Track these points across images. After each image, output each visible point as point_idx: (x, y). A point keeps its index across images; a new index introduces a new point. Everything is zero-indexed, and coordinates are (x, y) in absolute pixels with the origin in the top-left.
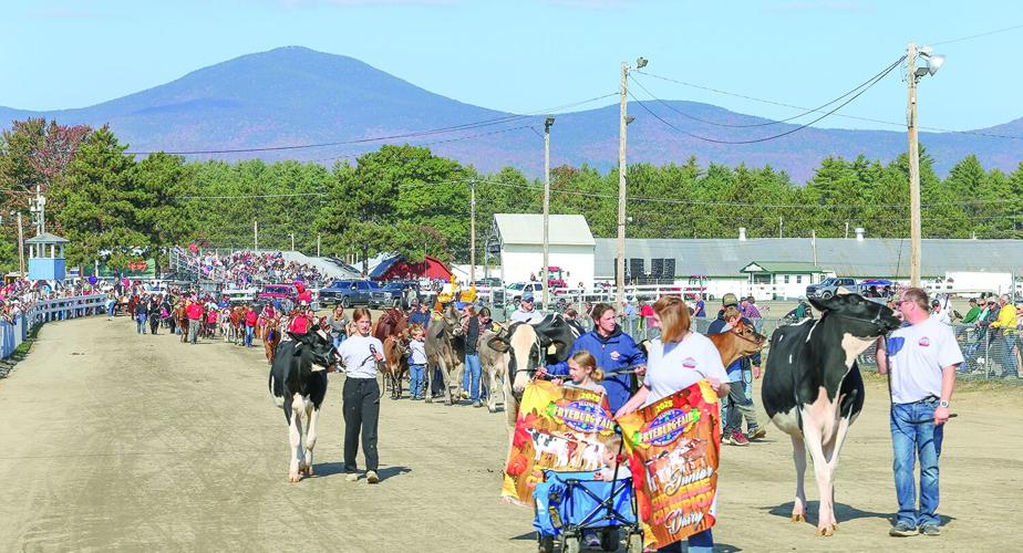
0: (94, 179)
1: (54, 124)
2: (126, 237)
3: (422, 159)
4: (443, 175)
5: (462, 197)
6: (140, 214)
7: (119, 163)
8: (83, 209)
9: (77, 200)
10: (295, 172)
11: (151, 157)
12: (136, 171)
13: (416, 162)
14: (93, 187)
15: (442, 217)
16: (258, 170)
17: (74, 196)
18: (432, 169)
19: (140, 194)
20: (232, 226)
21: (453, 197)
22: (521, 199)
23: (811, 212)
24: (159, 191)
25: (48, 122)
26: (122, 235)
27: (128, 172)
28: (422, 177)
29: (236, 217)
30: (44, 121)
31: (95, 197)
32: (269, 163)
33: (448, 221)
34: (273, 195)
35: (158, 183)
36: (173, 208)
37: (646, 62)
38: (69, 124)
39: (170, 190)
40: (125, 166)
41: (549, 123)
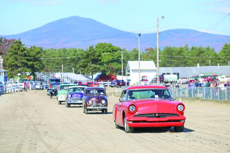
0: (16, 53)
1: (5, 39)
2: (25, 70)
3: (109, 47)
4: (116, 51)
6: (30, 63)
7: (23, 49)
8: (13, 62)
9: (11, 60)
10: (75, 51)
11: (31, 47)
12: (27, 51)
13: (107, 47)
14: (15, 56)
15: (115, 63)
16: (65, 51)
17: (10, 59)
18: (112, 49)
19: (29, 58)
20: (57, 66)
21: (118, 57)
23: (219, 59)
24: (34, 57)
25: (3, 38)
26: (24, 69)
27: (25, 52)
28: (110, 52)
29: (57, 64)
30: (2, 38)
31: (16, 59)
32: (68, 49)
33: (117, 64)
34: (68, 58)
35: (34, 54)
36: (38, 61)
37: (164, 17)
38: (9, 39)
39: (37, 56)
40: (24, 50)
41: (140, 35)
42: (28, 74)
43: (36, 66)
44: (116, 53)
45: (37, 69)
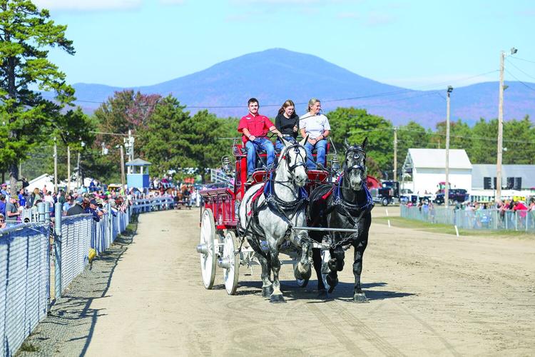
0: (166, 126)
1: (139, 93)
2: (185, 162)
3: (362, 116)
4: (375, 126)
5: (387, 140)
6: (195, 148)
7: (180, 117)
8: (159, 145)
9: (155, 139)
11: (200, 113)
12: (191, 122)
13: (357, 118)
14: (165, 131)
15: (374, 152)
17: (153, 137)
18: (368, 122)
19: (193, 136)
21: (380, 140)
22: (422, 140)
24: (204, 135)
25: (136, 92)
26: (182, 161)
27: (186, 122)
28: (362, 127)
30: (133, 92)
31: (166, 138)
33: (378, 154)
35: (204, 129)
36: (213, 145)
37: (516, 51)
38: (148, 93)
39: (211, 133)
40: (184, 119)
41: (450, 90)
42: (191, 171)
43: (207, 155)
44: (376, 130)
45: (210, 160)
